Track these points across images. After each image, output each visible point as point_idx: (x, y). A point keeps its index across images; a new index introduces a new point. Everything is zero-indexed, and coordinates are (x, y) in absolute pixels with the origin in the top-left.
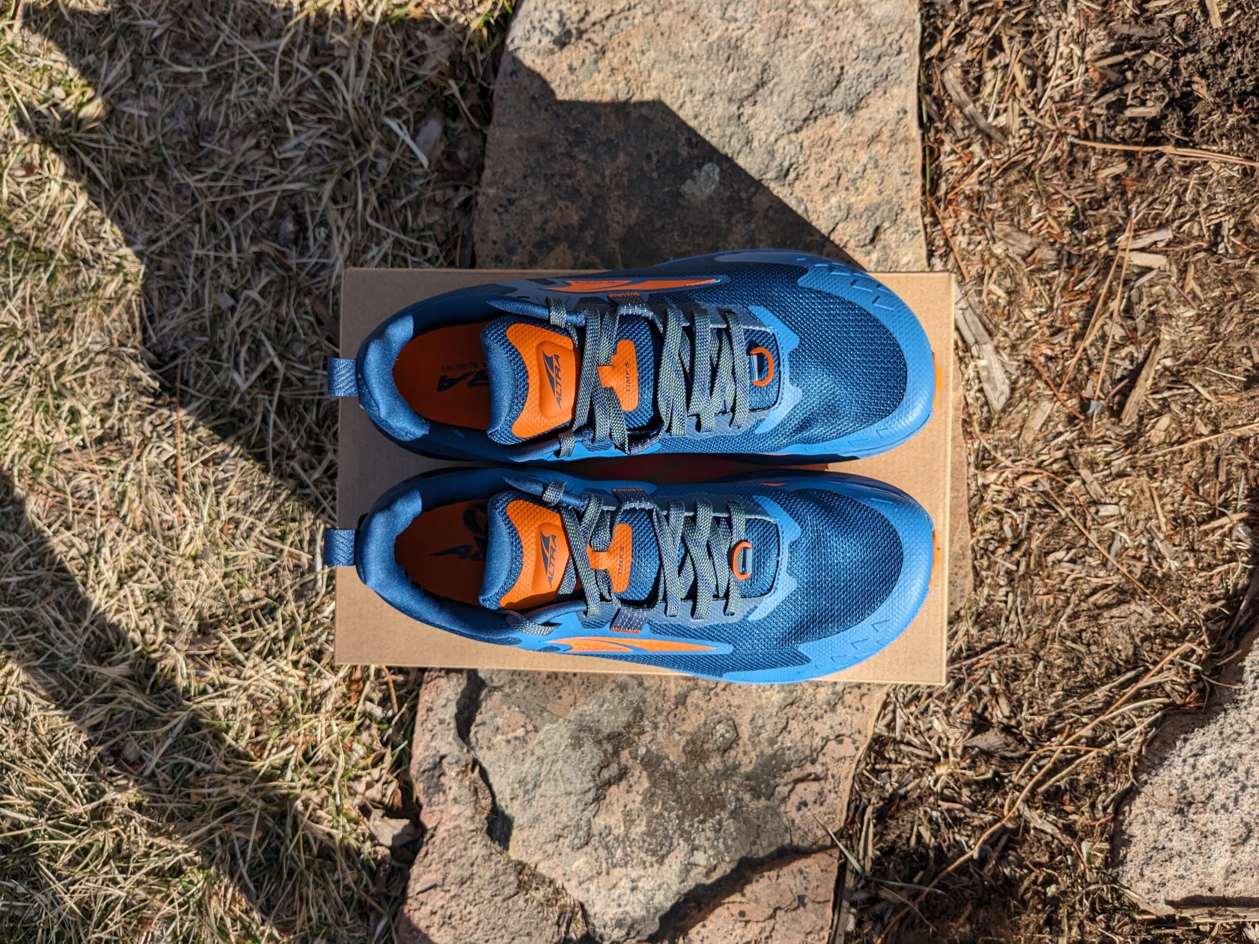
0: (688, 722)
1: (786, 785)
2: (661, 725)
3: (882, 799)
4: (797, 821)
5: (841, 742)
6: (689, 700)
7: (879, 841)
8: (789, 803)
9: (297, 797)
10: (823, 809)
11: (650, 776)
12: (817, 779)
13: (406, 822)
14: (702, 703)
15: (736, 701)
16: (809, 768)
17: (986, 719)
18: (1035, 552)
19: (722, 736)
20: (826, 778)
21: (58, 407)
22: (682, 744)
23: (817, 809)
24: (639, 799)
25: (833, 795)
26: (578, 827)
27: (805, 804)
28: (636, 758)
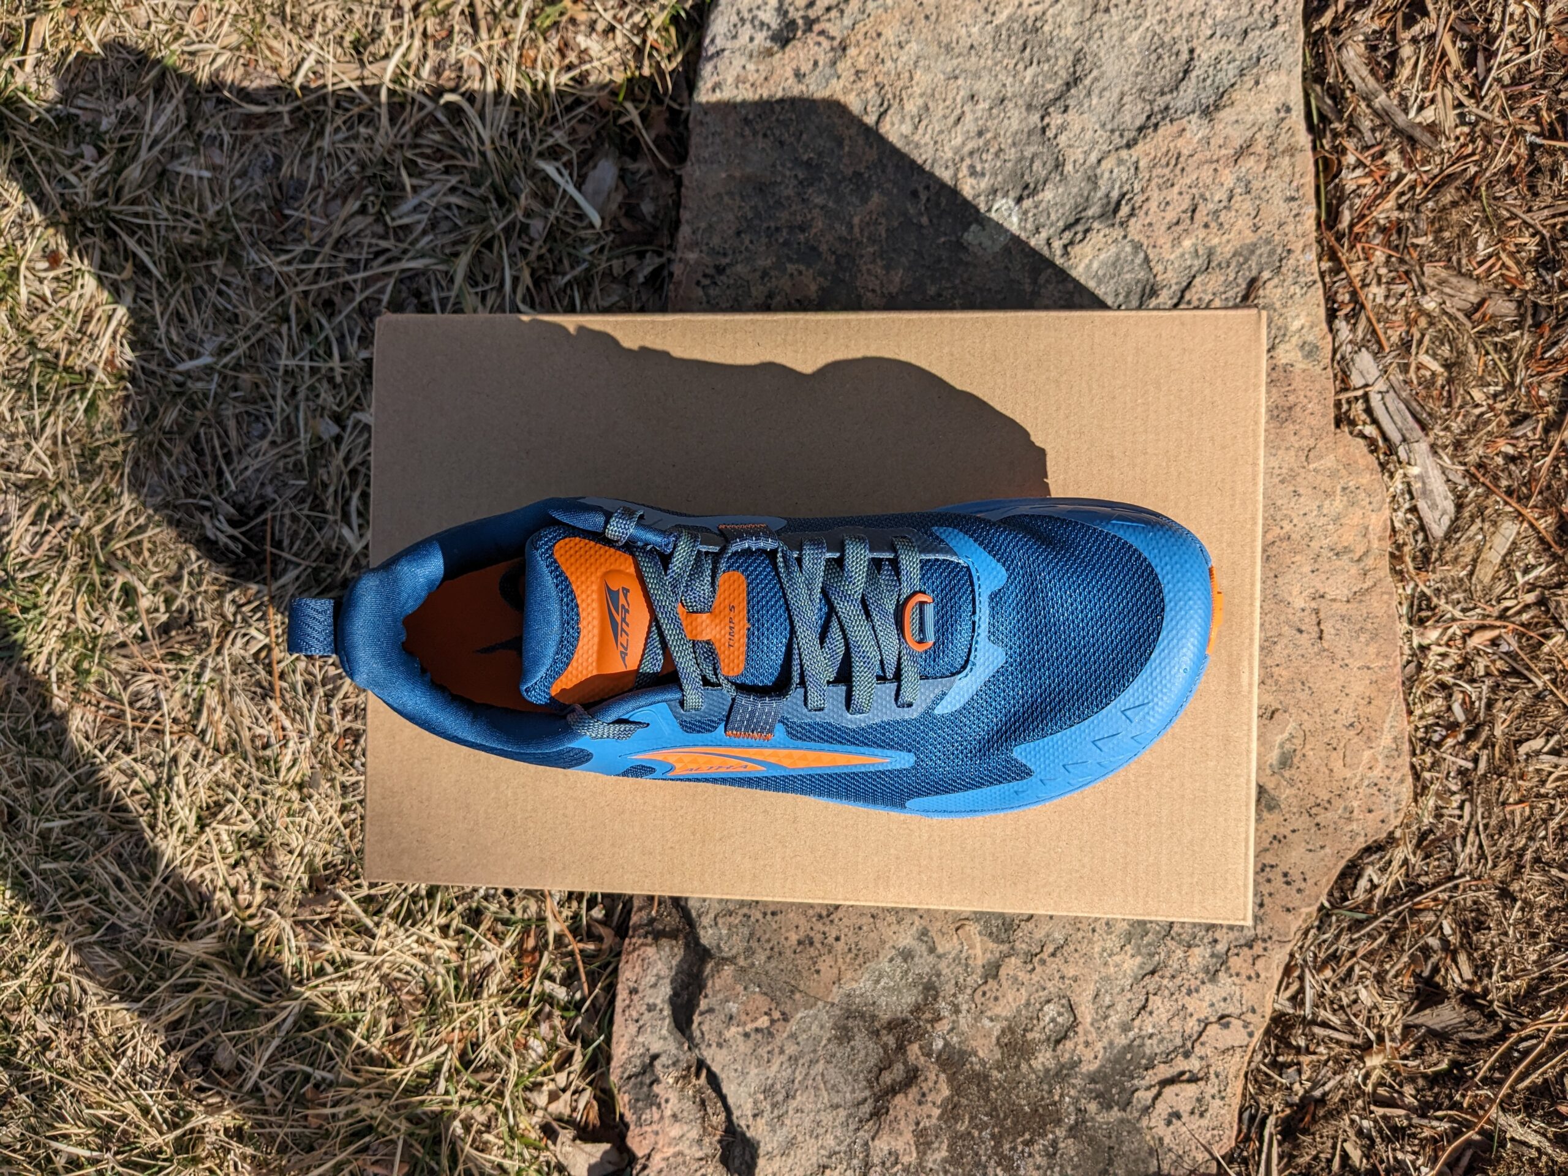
0: (1003, 1002)
1: (1148, 1088)
2: (964, 1007)
3: (1288, 1105)
4: (1166, 1141)
5: (1227, 1026)
6: (1003, 972)
7: (1288, 1166)
8: (1155, 1114)
9: (454, 1115)
10: (1204, 1122)
11: (951, 1080)
12: (1194, 1079)
13: (606, 1146)
14: (1022, 976)
15: (1071, 971)
16: (1181, 1064)
17: (1437, 986)
18: (1501, 741)
19: (1053, 1020)
20: (1206, 1078)
21: (106, 585)
22: (996, 1033)
23: (1195, 1123)
24: (937, 1112)
25: (1218, 1102)
26: (851, 1153)
27: (1178, 1116)
28: (929, 1055)
